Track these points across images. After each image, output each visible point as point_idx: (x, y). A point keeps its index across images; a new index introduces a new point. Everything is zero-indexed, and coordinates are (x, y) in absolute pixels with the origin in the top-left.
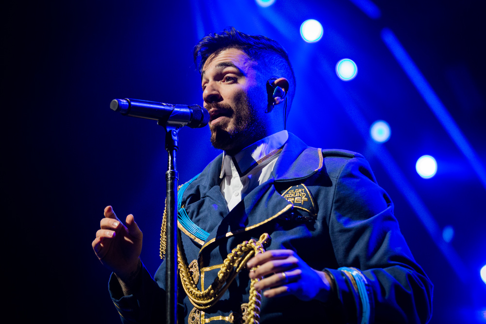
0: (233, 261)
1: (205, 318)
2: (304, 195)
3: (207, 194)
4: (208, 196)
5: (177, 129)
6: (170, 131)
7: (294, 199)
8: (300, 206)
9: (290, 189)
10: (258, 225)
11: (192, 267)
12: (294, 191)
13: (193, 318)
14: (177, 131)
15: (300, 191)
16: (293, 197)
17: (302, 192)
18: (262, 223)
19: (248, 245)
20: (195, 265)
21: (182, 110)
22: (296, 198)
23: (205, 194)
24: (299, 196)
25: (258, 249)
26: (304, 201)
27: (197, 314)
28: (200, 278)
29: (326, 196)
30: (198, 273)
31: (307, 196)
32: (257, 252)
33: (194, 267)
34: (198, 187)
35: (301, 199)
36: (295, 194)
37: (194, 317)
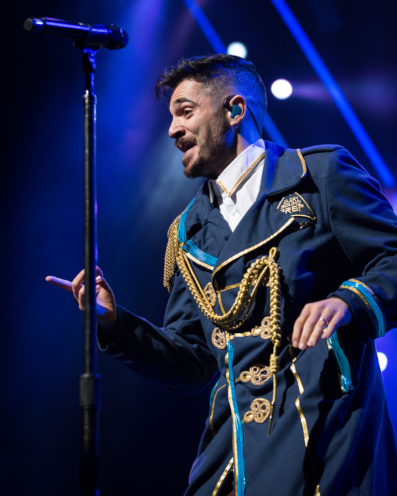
0: (250, 280)
1: (229, 335)
2: (299, 202)
3: (209, 220)
4: (210, 222)
5: (94, 51)
6: (87, 53)
7: (291, 208)
8: (298, 214)
9: (284, 200)
10: (265, 242)
11: (208, 289)
12: (289, 200)
13: (217, 338)
14: (95, 53)
15: (294, 199)
16: (289, 207)
17: (296, 199)
18: (268, 239)
19: (261, 262)
20: (210, 288)
21: (100, 31)
22: (292, 207)
23: (206, 220)
24: (295, 205)
25: (272, 264)
26: (301, 208)
27: (220, 333)
28: (217, 298)
29: (320, 200)
30: (215, 294)
31: (302, 203)
32: (271, 268)
33: (209, 289)
34: (197, 214)
35: (298, 207)
36: (291, 204)
37: (217, 336)
